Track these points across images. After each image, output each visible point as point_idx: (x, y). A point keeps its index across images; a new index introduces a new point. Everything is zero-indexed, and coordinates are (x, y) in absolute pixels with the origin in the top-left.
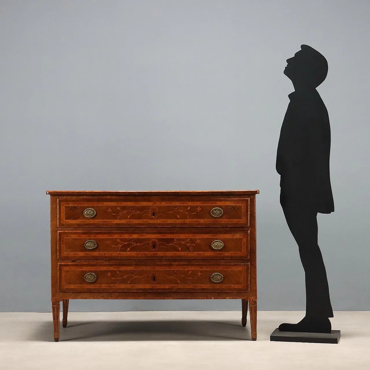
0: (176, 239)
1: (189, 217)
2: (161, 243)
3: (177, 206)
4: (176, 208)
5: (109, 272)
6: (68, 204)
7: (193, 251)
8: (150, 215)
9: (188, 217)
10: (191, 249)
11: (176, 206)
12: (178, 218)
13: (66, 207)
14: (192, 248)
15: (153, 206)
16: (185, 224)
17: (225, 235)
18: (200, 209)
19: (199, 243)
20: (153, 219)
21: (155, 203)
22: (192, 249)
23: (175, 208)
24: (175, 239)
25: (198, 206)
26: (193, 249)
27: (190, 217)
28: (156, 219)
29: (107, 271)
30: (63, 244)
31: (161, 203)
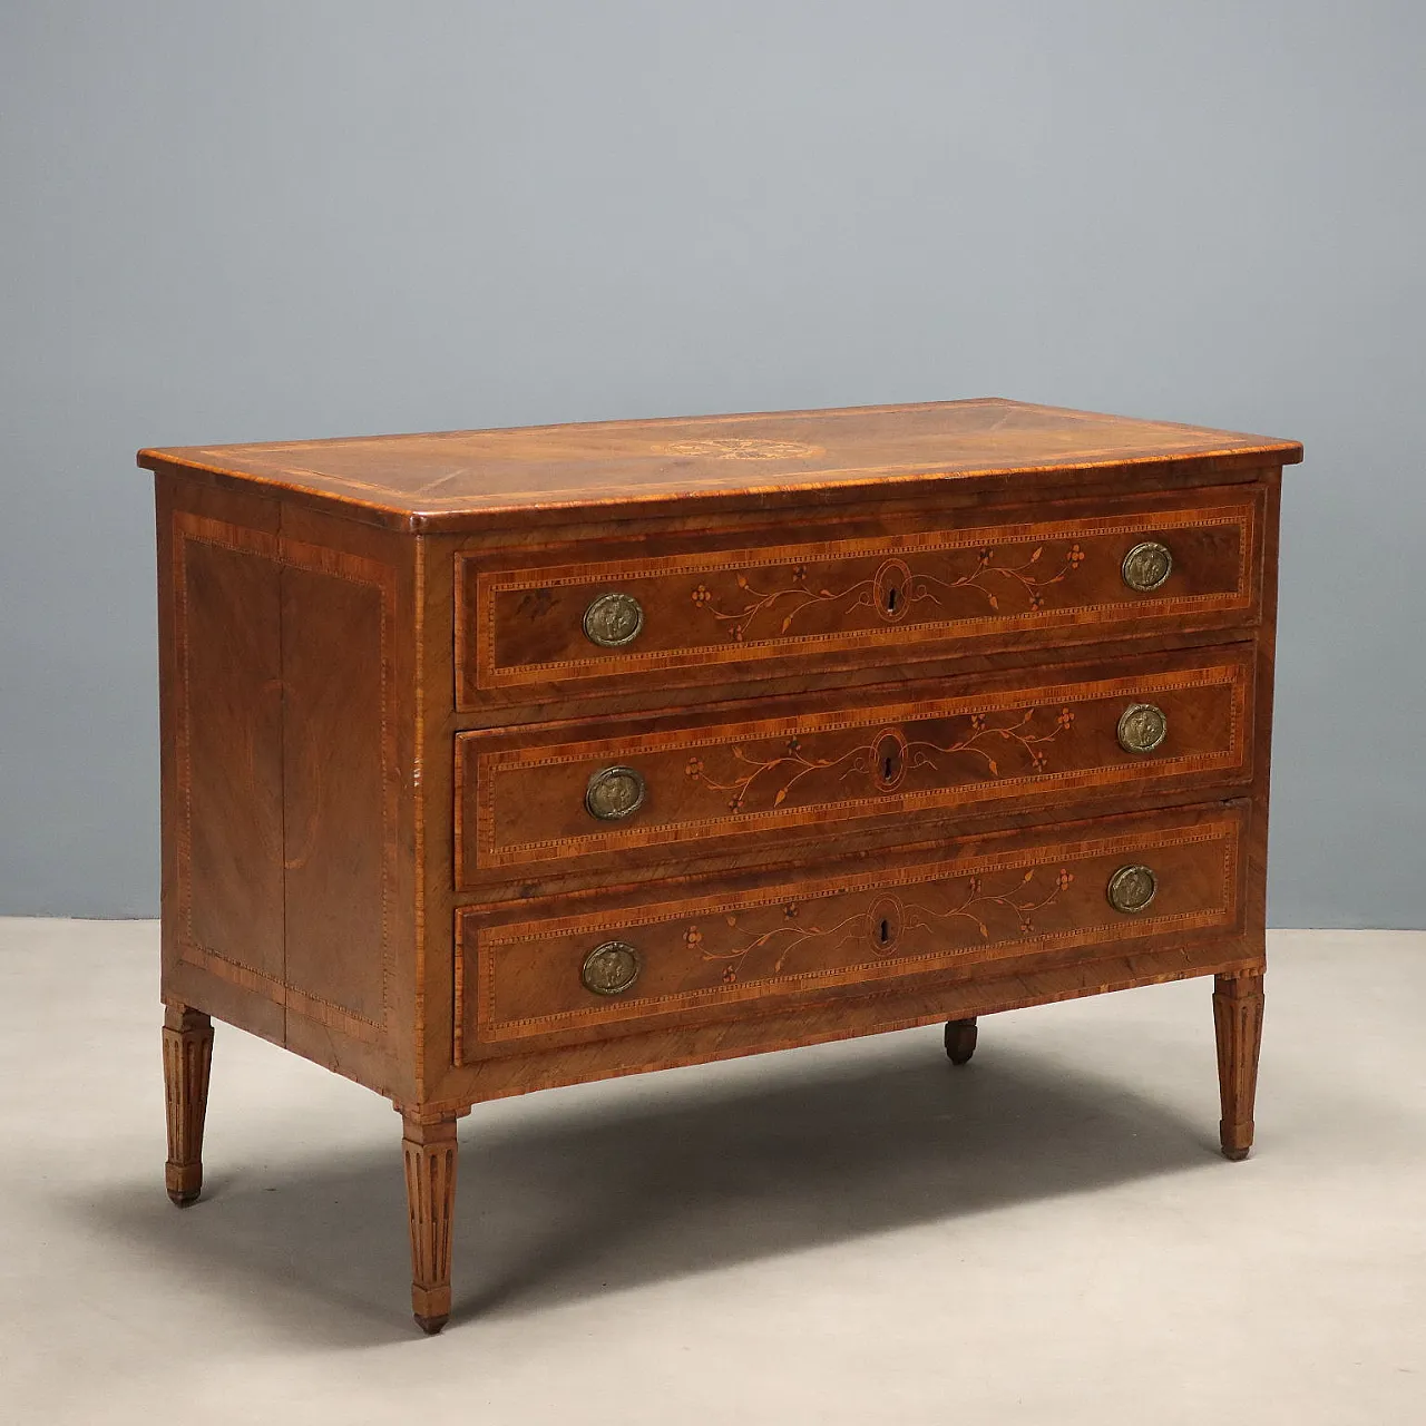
0: (978, 719)
1: (1038, 599)
2: (919, 748)
3: (989, 549)
4: (985, 561)
5: (693, 928)
6: (511, 578)
7: (1046, 770)
8: (878, 603)
9: (1032, 600)
10: (1036, 763)
11: (984, 550)
12: (991, 612)
13: (503, 597)
14: (1040, 755)
15: (892, 556)
16: (1020, 637)
17: (1170, 676)
18: (1082, 556)
19: (1067, 726)
20: (891, 625)
21: (898, 543)
22: (1040, 761)
23: (983, 556)
24: (974, 719)
25: (1071, 542)
26: (1044, 762)
27: (1042, 601)
28: (904, 622)
29: (684, 924)
30: (485, 805)
31: (922, 541)
